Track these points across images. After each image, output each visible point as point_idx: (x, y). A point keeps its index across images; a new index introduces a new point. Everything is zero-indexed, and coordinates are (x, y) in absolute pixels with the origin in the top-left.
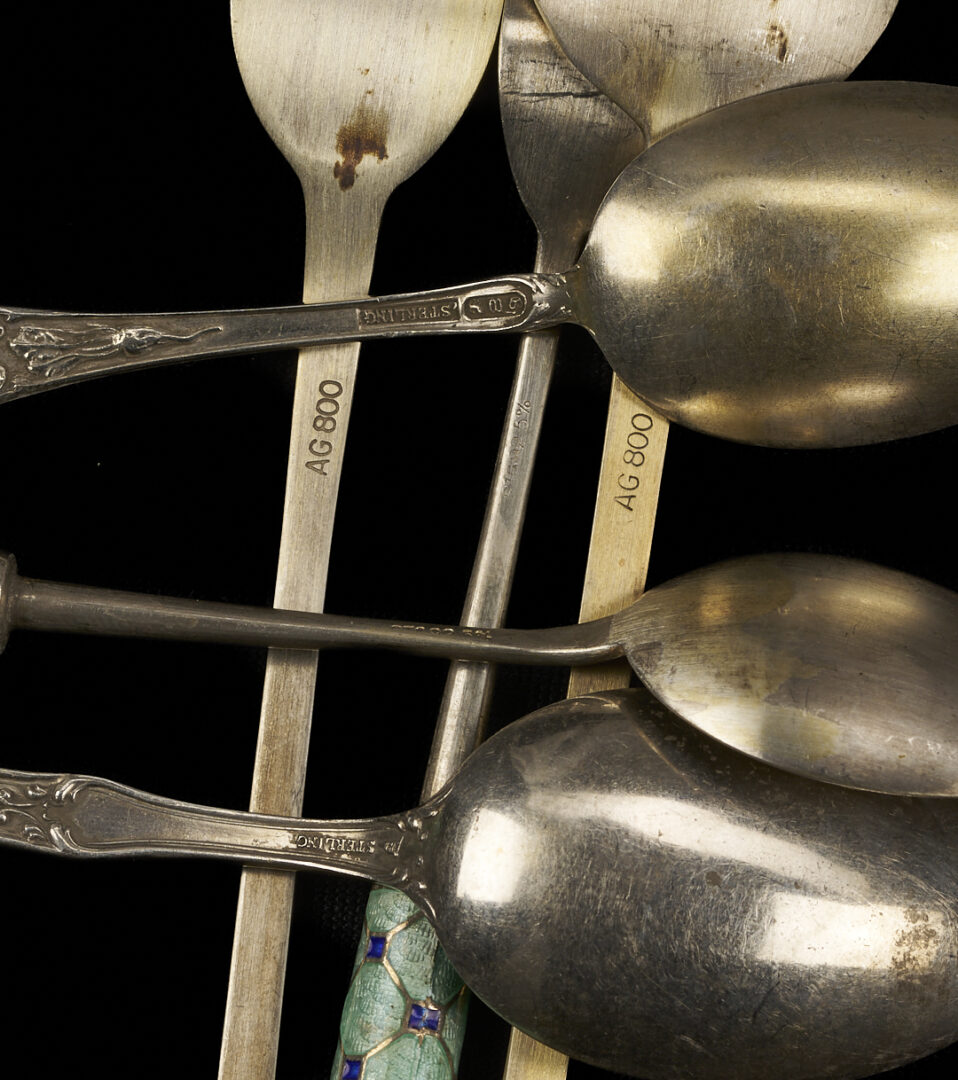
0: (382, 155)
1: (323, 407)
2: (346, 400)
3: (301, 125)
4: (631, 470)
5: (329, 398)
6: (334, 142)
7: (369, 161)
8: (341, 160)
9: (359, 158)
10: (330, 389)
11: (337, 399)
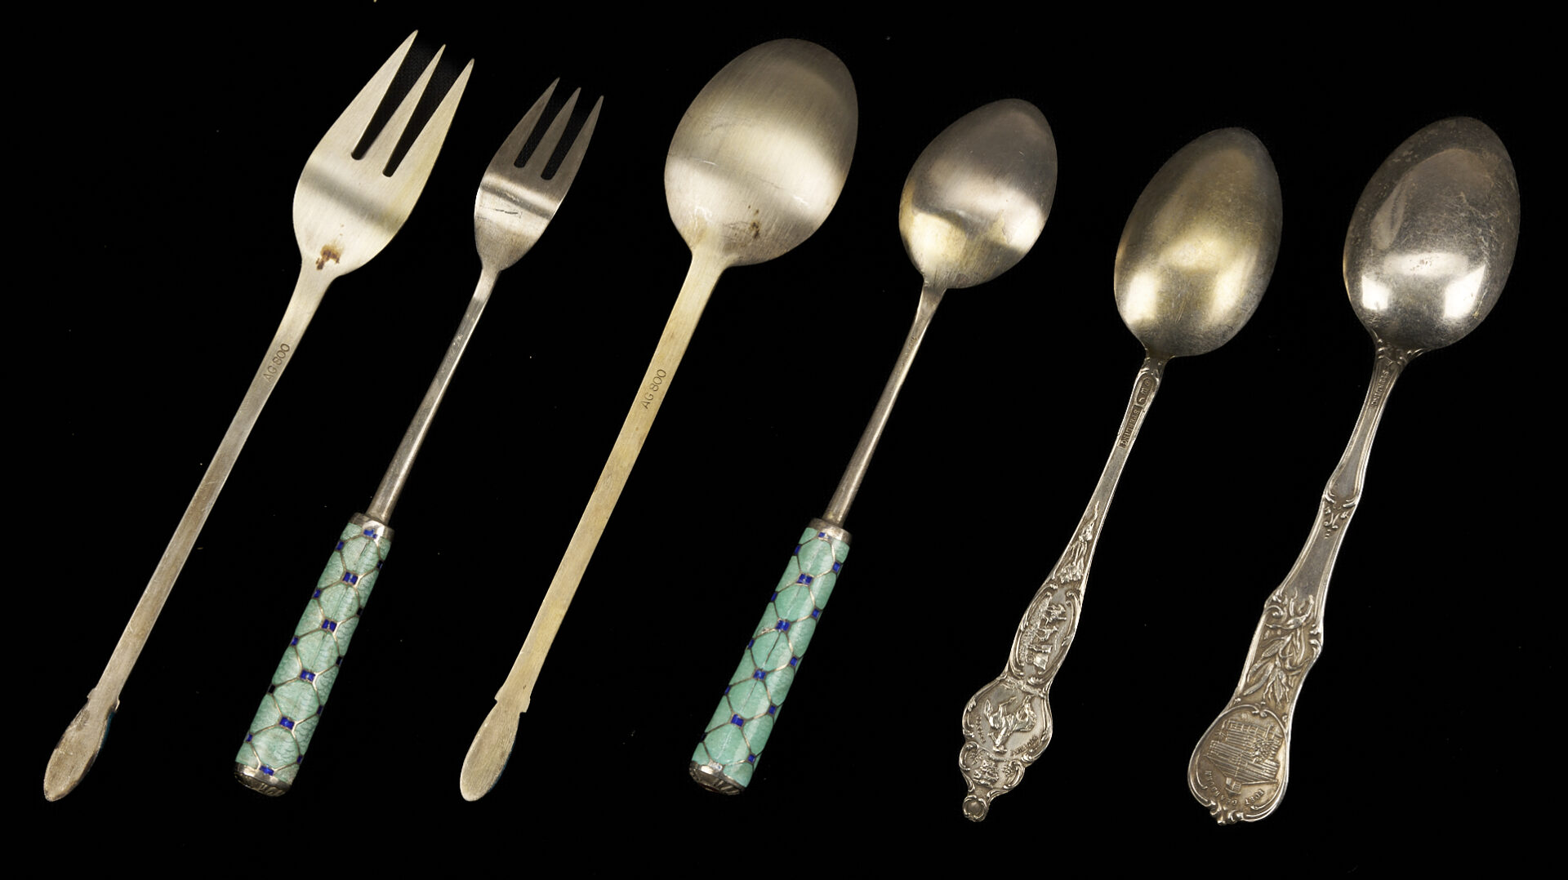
0: (337, 261)
1: (279, 354)
2: (289, 355)
3: (310, 237)
4: (651, 392)
5: (283, 351)
6: (321, 249)
7: (331, 263)
8: (321, 257)
9: (328, 259)
10: (285, 348)
11: (286, 353)
